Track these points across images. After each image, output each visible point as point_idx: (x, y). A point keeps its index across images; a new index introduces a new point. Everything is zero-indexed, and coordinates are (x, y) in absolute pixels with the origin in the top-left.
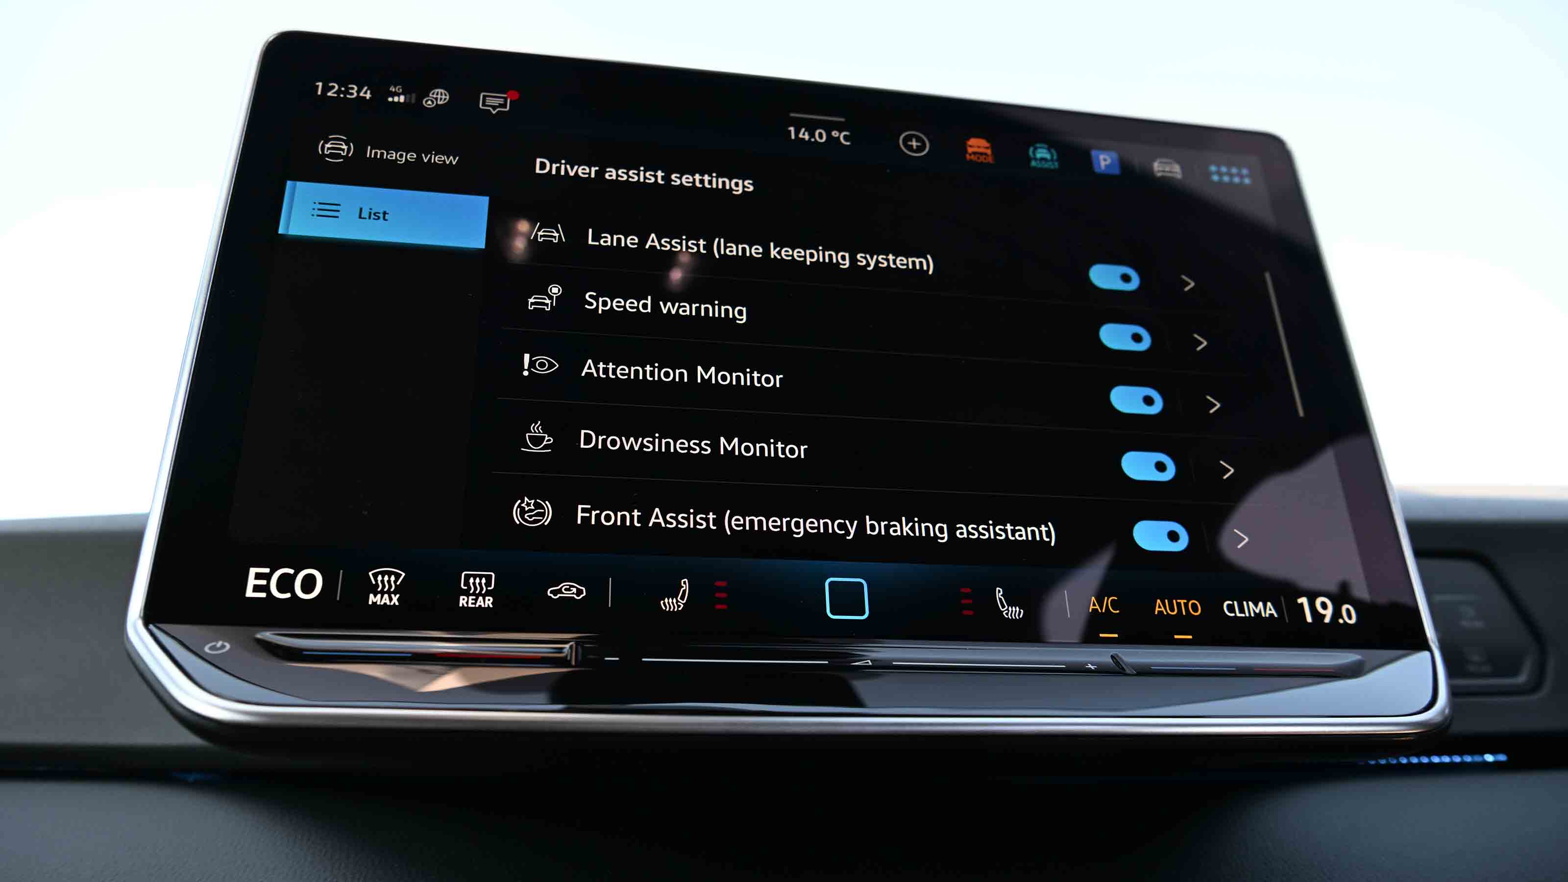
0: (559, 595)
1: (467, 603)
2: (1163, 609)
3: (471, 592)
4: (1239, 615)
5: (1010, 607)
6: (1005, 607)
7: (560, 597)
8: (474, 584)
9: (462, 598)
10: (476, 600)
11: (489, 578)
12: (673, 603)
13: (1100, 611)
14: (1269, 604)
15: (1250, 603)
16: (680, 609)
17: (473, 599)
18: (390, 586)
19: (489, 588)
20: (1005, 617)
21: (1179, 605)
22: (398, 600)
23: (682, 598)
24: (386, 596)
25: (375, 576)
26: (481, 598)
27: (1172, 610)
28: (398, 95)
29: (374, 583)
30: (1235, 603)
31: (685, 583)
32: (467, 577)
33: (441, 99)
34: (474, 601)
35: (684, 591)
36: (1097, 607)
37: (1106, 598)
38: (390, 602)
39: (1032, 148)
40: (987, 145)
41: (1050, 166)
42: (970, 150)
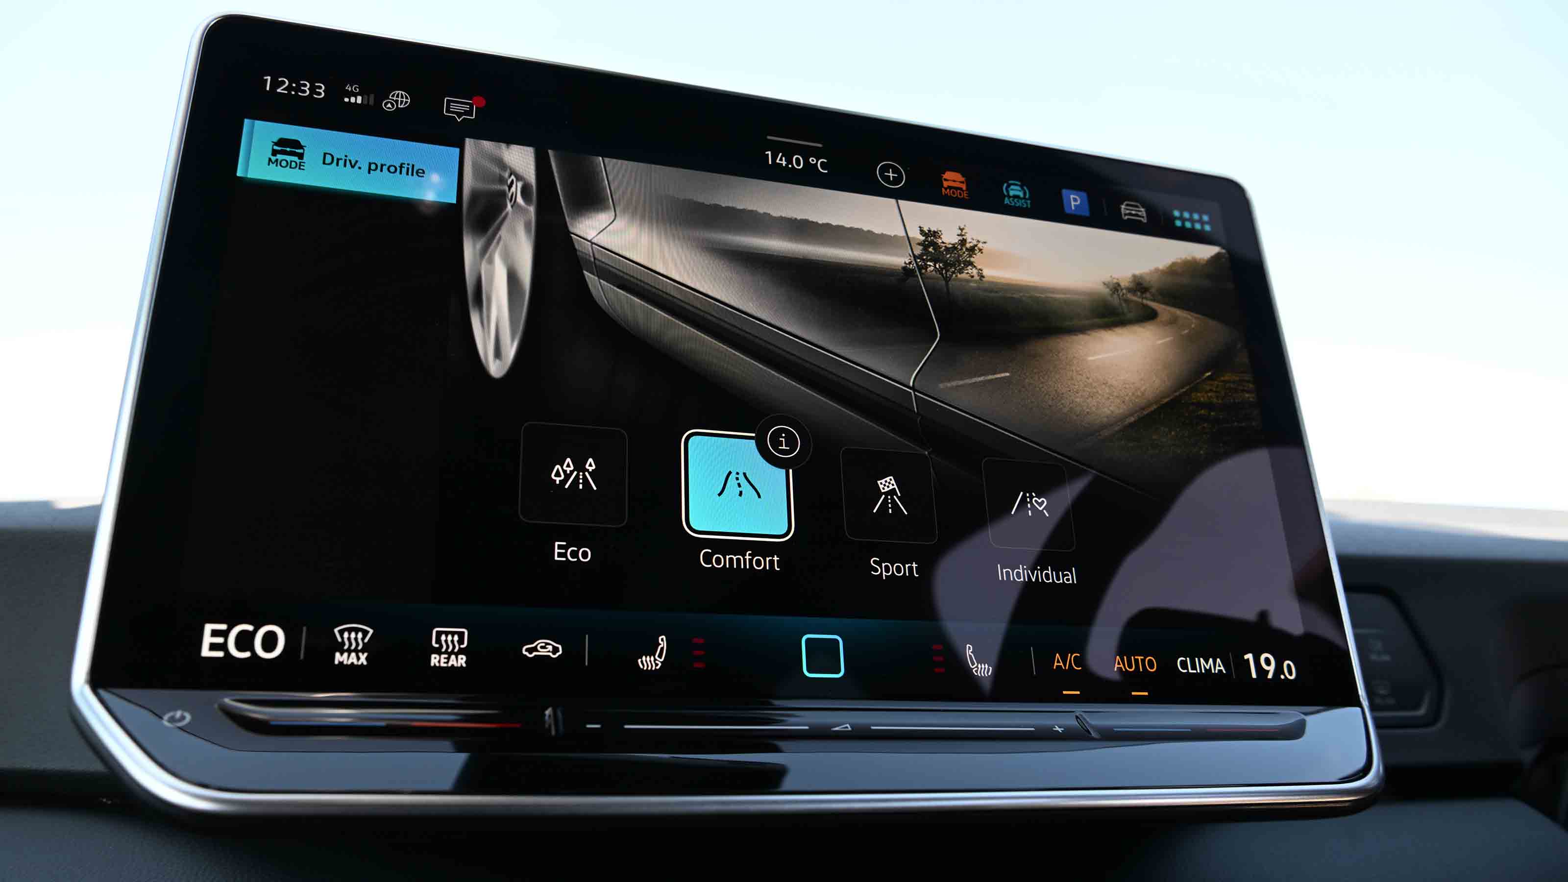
0: (535, 653)
1: (439, 662)
2: (1122, 666)
3: (443, 650)
4: (1191, 671)
5: (979, 665)
6: (974, 664)
7: (535, 656)
8: (446, 641)
9: (433, 656)
10: (448, 659)
11: (461, 635)
12: (650, 661)
13: (1064, 668)
14: (1218, 660)
15: (1202, 660)
16: (656, 666)
17: (445, 658)
18: (358, 644)
19: (462, 646)
20: (974, 674)
21: (1136, 661)
22: (367, 659)
23: (660, 656)
24: (353, 655)
25: (342, 633)
26: (453, 657)
27: (1130, 666)
28: (355, 95)
29: (340, 640)
30: (1188, 659)
31: (662, 640)
32: (439, 634)
33: (402, 101)
34: (446, 660)
35: (662, 649)
36: (1061, 664)
37: (1070, 655)
38: (358, 661)
39: (1005, 185)
40: (963, 179)
41: (1022, 204)
42: (946, 184)
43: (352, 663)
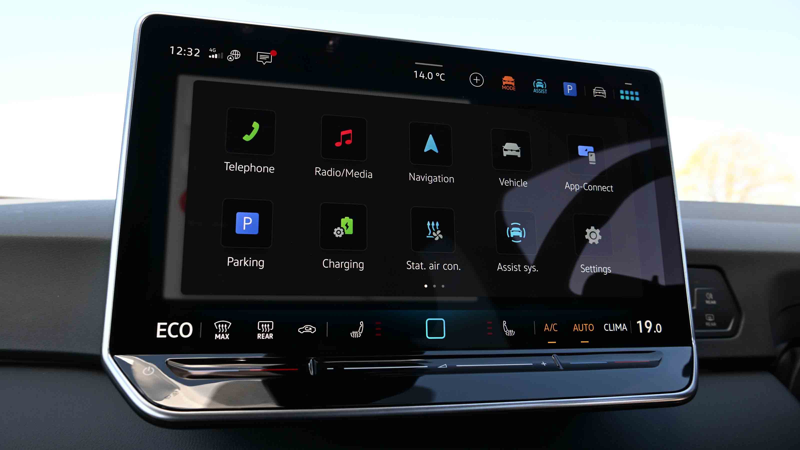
0: (304, 332)
1: (261, 337)
2: (577, 329)
3: (263, 331)
4: (610, 330)
6: (507, 330)
8: (264, 327)
9: (258, 334)
10: (265, 335)
11: (270, 324)
12: (356, 334)
14: (624, 324)
15: (616, 325)
16: (359, 336)
17: (263, 335)
18: (225, 330)
19: (271, 329)
20: (506, 335)
21: (584, 326)
22: (229, 337)
23: (361, 331)
24: (223, 335)
25: (217, 325)
26: (267, 334)
27: (581, 329)
28: (214, 54)
29: (217, 328)
30: (609, 324)
31: (361, 323)
32: (261, 324)
33: (236, 56)
34: (264, 336)
35: (361, 327)
36: (548, 329)
37: (552, 324)
38: (225, 338)
39: (535, 81)
40: (513, 80)
41: (543, 92)
42: (504, 83)
43: (223, 339)
